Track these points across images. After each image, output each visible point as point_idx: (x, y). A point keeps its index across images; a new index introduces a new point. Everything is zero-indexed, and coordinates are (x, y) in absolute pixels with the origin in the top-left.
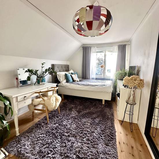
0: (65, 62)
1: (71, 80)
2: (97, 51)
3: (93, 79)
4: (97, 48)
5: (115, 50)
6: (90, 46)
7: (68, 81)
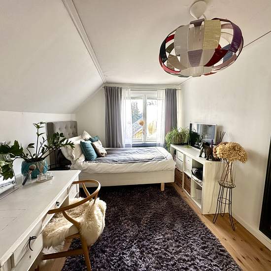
0: (69, 115)
1: (95, 155)
2: (132, 95)
3: (127, 146)
4: (131, 90)
5: (161, 96)
6: (120, 86)
7: (88, 158)
